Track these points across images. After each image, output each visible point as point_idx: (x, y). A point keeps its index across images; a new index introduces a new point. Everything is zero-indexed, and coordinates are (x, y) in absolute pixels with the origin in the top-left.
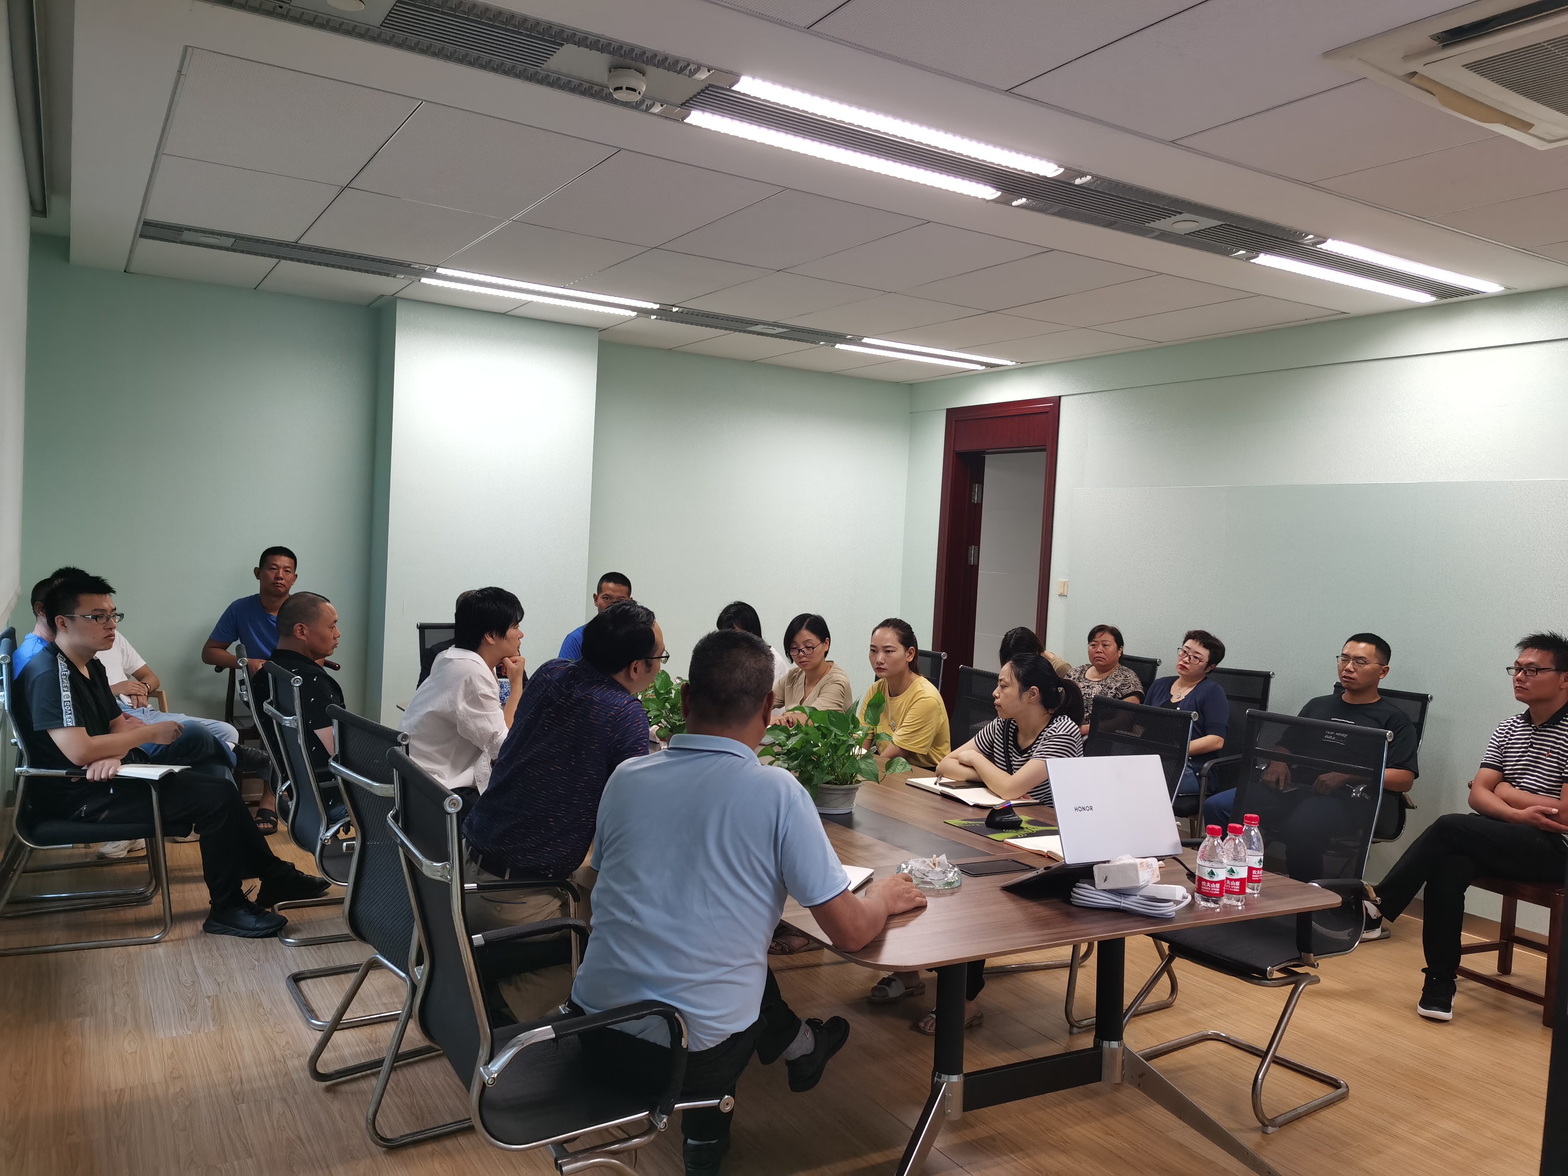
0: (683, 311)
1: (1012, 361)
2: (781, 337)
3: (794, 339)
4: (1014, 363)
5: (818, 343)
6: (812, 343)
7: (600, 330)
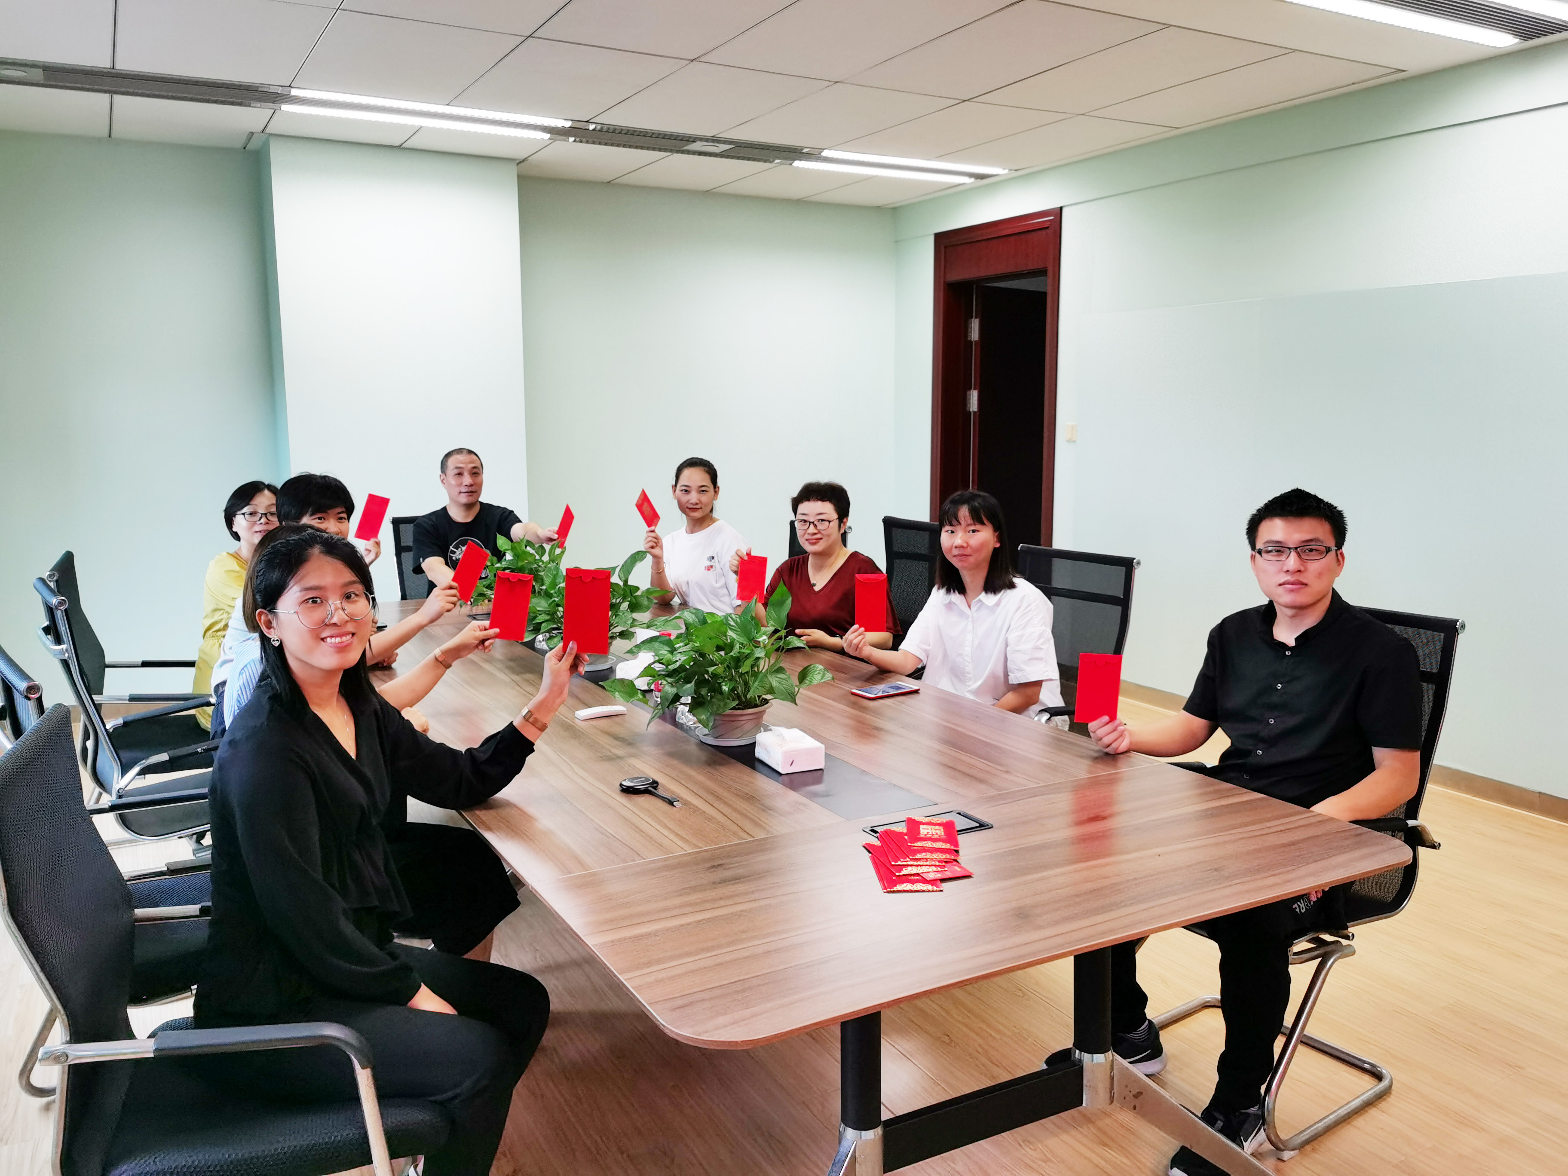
0: (602, 128)
1: (1004, 169)
2: (728, 157)
3: (744, 158)
4: (1006, 171)
5: (773, 161)
6: (765, 161)
7: (518, 161)
